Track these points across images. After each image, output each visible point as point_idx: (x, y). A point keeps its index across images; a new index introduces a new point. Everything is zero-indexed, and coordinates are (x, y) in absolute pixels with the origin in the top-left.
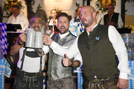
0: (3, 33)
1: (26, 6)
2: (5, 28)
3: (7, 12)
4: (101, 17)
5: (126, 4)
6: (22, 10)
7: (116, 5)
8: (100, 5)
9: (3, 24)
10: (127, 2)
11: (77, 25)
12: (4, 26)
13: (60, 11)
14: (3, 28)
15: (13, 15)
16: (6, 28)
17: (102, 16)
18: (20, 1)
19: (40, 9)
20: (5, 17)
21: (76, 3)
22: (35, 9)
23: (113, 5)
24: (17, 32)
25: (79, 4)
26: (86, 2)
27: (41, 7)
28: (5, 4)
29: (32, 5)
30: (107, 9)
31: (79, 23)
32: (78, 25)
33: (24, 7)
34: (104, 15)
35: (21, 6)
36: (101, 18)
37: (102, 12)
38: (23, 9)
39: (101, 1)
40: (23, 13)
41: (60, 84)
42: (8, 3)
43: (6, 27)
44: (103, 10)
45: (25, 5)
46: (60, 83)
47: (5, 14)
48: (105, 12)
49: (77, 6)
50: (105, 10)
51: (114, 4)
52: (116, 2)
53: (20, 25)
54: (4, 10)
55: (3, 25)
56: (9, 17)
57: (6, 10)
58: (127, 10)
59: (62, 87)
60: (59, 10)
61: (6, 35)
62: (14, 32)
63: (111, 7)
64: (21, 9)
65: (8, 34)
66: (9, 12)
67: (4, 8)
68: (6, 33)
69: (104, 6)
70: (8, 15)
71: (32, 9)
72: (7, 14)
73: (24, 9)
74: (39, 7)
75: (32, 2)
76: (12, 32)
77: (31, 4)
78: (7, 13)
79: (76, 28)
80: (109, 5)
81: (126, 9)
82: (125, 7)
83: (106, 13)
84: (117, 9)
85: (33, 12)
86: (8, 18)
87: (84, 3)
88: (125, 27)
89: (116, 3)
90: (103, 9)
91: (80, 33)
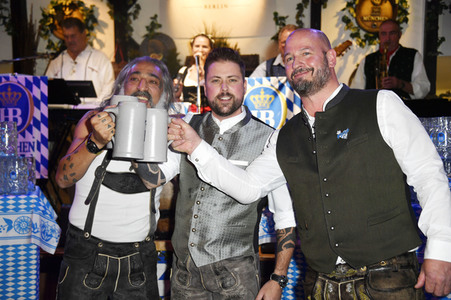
0: (36, 109)
1: (111, 23)
2: (42, 94)
3: (49, 41)
4: (355, 59)
5: (440, 17)
6: (99, 35)
7: (406, 20)
8: (353, 21)
9: (35, 79)
10: (444, 11)
11: (277, 86)
12: (39, 87)
13: (222, 38)
14: (36, 92)
16: (46, 93)
17: (361, 58)
18: (93, 6)
19: (158, 31)
20: (43, 56)
21: (276, 14)
22: (139, 31)
23: (398, 23)
24: (80, 107)
25: (283, 18)
26: (307, 12)
27: (160, 26)
28: (44, 15)
29: (131, 17)
30: (376, 35)
31: (283, 79)
32: (281, 87)
33: (106, 25)
34: (368, 53)
35: (95, 21)
36: (358, 65)
37: (361, 45)
38: (102, 32)
39: (358, 9)
40: (102, 44)
41: (216, 278)
42: (52, 11)
43: (44, 88)
44: (363, 38)
45: (108, 17)
46: (217, 274)
47: (42, 46)
48: (370, 44)
49: (277, 23)
50: (369, 39)
51: (402, 18)
52: (409, 11)
54: (40, 34)
55: (37, 82)
56: (55, 56)
57: (47, 34)
58: (443, 39)
59: (224, 286)
60: (218, 35)
61: (46, 114)
62: (72, 107)
63: (389, 27)
64: (96, 31)
65: (51, 111)
66: (56, 41)
67: (41, 28)
68: (44, 109)
69: (369, 24)
70: (52, 51)
71: (132, 30)
72: (48, 47)
73: (106, 31)
74: (153, 26)
75: (131, 10)
76: (65, 106)
77: (127, 16)
78: (50, 45)
79: (272, 96)
80: (384, 22)
81: (440, 35)
82: (437, 28)
83: (374, 48)
84: (412, 37)
85: (132, 42)
87: (300, 14)
88: (438, 93)
89: (407, 13)
90: (362, 33)
91: (286, 114)
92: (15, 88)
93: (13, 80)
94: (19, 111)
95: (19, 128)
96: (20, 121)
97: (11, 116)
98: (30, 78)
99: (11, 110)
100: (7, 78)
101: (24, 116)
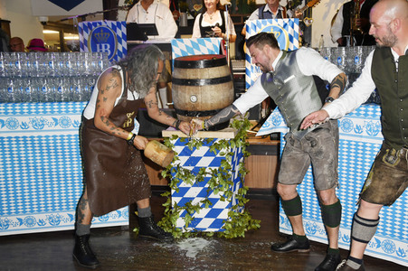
0: (119, 44)
2: (123, 34)
4: (336, 6)
9: (118, 23)
11: (282, 25)
12: (120, 29)
14: (119, 33)
15: (139, 3)
16: (125, 33)
20: (122, 8)
24: (147, 42)
31: (286, 20)
32: (285, 25)
43: (124, 30)
53: (154, 25)
55: (119, 25)
56: (131, 7)
61: (126, 48)
62: (142, 42)
65: (129, 45)
68: (124, 44)
70: (128, 4)
72: (125, 2)
76: (138, 42)
79: (279, 32)
86: (128, 10)
91: (288, 45)
92: (106, 30)
93: (104, 24)
94: (109, 46)
95: (109, 57)
96: (109, 52)
97: (103, 49)
98: (115, 23)
99: (103, 45)
100: (100, 24)
101: (112, 49)
